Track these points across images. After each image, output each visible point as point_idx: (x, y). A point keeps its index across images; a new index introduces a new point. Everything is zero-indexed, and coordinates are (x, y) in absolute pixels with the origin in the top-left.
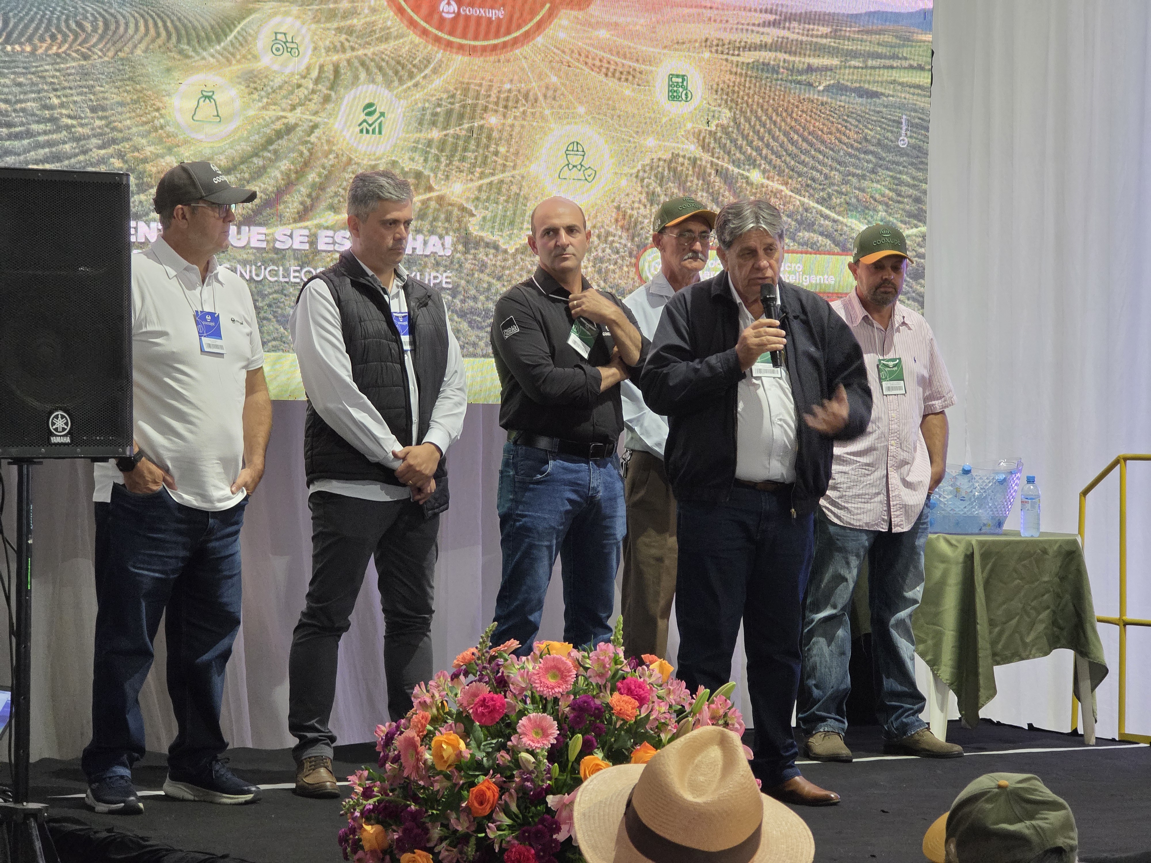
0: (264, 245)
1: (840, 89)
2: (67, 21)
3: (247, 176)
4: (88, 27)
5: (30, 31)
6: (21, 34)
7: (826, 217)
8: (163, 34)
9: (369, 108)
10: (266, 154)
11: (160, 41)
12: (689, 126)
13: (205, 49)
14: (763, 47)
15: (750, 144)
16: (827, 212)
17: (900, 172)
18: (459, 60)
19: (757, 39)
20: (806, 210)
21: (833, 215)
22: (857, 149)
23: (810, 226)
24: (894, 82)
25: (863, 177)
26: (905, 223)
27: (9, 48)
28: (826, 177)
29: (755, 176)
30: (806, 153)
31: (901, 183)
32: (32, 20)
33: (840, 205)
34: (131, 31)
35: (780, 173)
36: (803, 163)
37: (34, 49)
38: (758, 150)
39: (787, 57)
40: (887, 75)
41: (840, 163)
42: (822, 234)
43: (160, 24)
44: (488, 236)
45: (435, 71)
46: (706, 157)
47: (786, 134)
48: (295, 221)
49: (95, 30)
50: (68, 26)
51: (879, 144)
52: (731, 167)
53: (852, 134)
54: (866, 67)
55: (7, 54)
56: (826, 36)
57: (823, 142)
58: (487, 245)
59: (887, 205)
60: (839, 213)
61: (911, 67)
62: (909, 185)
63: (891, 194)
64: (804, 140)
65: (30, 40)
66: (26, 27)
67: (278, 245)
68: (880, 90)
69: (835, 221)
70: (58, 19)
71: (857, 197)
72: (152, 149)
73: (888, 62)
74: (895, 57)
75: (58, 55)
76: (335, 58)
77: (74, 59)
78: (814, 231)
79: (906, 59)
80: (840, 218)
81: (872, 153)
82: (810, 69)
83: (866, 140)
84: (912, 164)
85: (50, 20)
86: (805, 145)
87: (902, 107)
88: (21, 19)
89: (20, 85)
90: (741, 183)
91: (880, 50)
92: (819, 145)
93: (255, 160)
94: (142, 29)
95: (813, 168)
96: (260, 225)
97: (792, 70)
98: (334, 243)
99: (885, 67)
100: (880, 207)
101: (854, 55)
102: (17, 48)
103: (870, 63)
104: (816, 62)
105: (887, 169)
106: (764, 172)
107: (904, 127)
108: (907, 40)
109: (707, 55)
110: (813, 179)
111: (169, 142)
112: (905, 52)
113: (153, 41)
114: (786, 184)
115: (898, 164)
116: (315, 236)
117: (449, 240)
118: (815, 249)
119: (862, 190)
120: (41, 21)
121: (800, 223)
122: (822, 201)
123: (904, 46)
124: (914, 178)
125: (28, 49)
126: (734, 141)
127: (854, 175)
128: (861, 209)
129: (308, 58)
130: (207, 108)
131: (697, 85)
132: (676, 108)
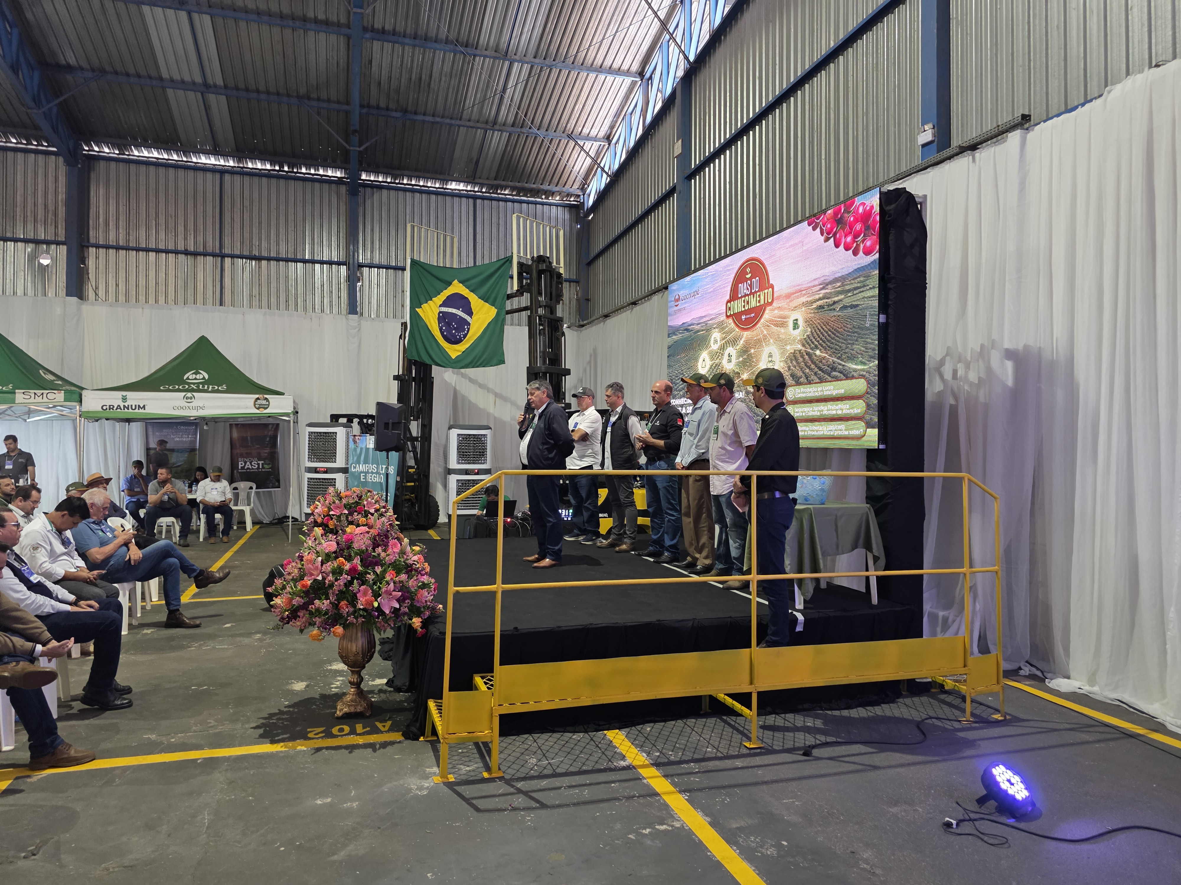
1: (845, 307)
7: (840, 364)
8: (697, 345)
9: (729, 355)
12: (799, 338)
13: (703, 348)
14: (820, 299)
15: (816, 340)
16: (841, 362)
17: (867, 338)
18: (746, 333)
19: (817, 297)
20: (834, 363)
21: (843, 363)
22: (851, 332)
23: (836, 370)
24: (864, 298)
25: (853, 344)
26: (869, 361)
27: (678, 357)
28: (840, 347)
29: (818, 352)
30: (833, 339)
31: (867, 343)
33: (845, 358)
34: (693, 346)
35: (825, 349)
36: (832, 343)
37: (681, 356)
38: (819, 342)
39: (827, 300)
40: (861, 295)
41: (845, 340)
42: (839, 372)
45: (741, 339)
46: (804, 349)
47: (827, 333)
49: (688, 348)
50: (685, 349)
51: (859, 327)
52: (811, 351)
53: (849, 326)
54: (853, 295)
55: (677, 359)
56: (839, 287)
57: (839, 332)
59: (862, 354)
60: (845, 362)
61: (871, 288)
62: (871, 343)
63: (863, 349)
64: (833, 333)
65: (680, 354)
66: (680, 351)
68: (859, 303)
69: (843, 365)
71: (851, 354)
73: (862, 290)
74: (864, 286)
75: (684, 357)
76: (723, 341)
79: (869, 285)
80: (846, 364)
81: (856, 332)
82: (835, 303)
83: (854, 327)
84: (871, 333)
86: (833, 336)
87: (867, 308)
90: (814, 357)
91: (859, 285)
92: (838, 334)
95: (836, 345)
97: (829, 305)
99: (860, 292)
100: (860, 356)
101: (849, 291)
103: (855, 292)
104: (836, 299)
105: (862, 338)
106: (820, 350)
107: (868, 317)
108: (868, 277)
109: (803, 309)
110: (836, 349)
112: (868, 282)
113: (696, 348)
114: (827, 353)
115: (866, 334)
118: (837, 379)
119: (853, 350)
120: (682, 349)
121: (832, 369)
122: (839, 358)
123: (867, 280)
124: (872, 340)
126: (811, 340)
127: (850, 344)
128: (853, 358)
129: (719, 343)
130: (703, 364)
131: (801, 321)
132: (795, 333)
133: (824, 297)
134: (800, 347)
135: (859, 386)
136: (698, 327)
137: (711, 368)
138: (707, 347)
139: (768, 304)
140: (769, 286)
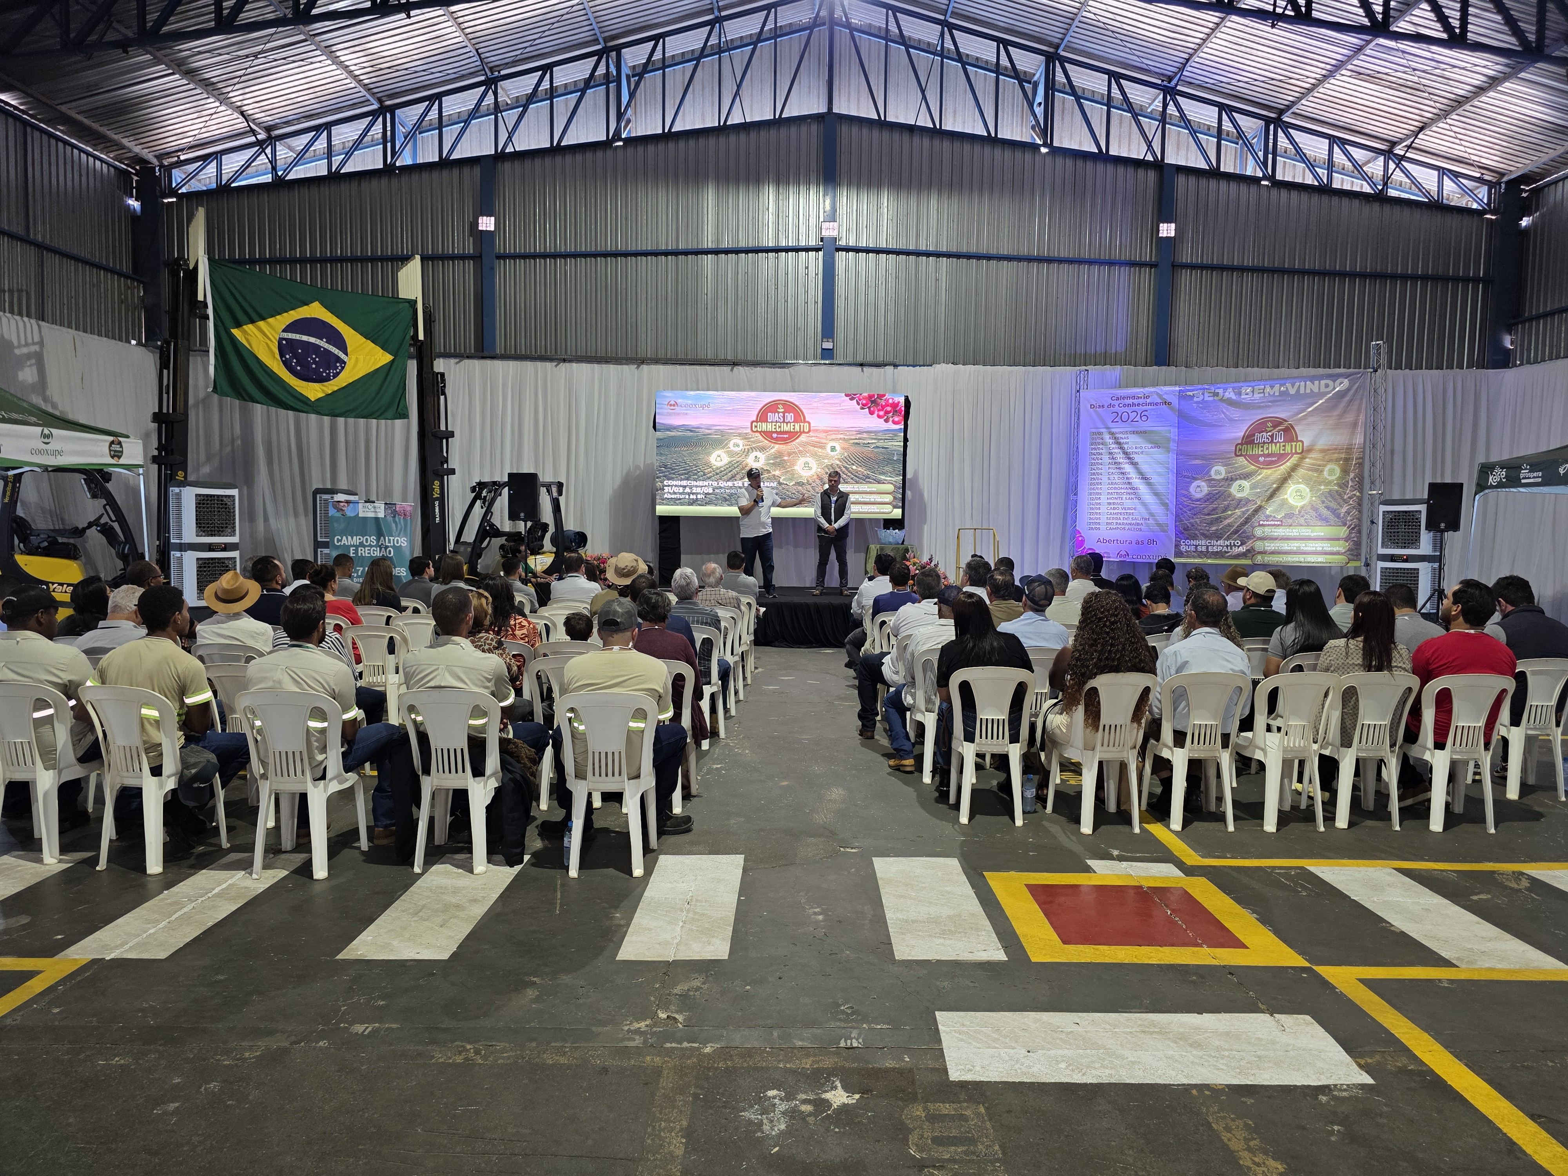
1: (878, 447)
3: (728, 472)
8: (709, 445)
9: (756, 457)
10: (731, 467)
12: (836, 457)
13: (718, 447)
14: (856, 439)
15: (854, 460)
16: (874, 475)
18: (777, 446)
19: (854, 437)
20: (868, 474)
22: (882, 460)
23: (869, 478)
24: (892, 445)
25: (884, 466)
26: (896, 476)
28: (873, 467)
29: (854, 467)
30: (868, 462)
31: (895, 467)
33: (878, 473)
34: (702, 444)
35: (861, 466)
38: (858, 462)
41: (877, 464)
42: (875, 480)
43: (708, 443)
45: (771, 449)
47: (862, 458)
51: (889, 459)
52: (847, 466)
53: (881, 457)
54: (884, 442)
56: (873, 436)
61: (898, 441)
62: (898, 468)
63: (892, 470)
64: (868, 459)
68: (889, 447)
69: (877, 476)
71: (882, 471)
72: (707, 467)
73: (891, 441)
74: (893, 439)
76: (748, 447)
78: (871, 479)
79: (896, 439)
81: (886, 461)
82: (869, 443)
83: (884, 458)
84: (899, 463)
87: (894, 450)
90: (850, 469)
91: (889, 438)
93: (729, 468)
94: (704, 444)
97: (864, 444)
100: (889, 473)
101: (881, 439)
105: (891, 465)
106: (856, 466)
107: (896, 455)
108: (896, 435)
109: (841, 441)
110: (870, 467)
111: (710, 466)
113: (707, 446)
115: (894, 463)
118: (871, 483)
121: (866, 477)
122: (872, 472)
124: (899, 466)
126: (848, 460)
127: (881, 466)
128: (883, 474)
129: (741, 447)
130: (719, 459)
131: (838, 448)
132: (833, 454)
133: (860, 439)
134: (838, 462)
135: (891, 488)
136: (709, 431)
137: (730, 462)
138: (723, 448)
139: (804, 432)
140: (805, 422)
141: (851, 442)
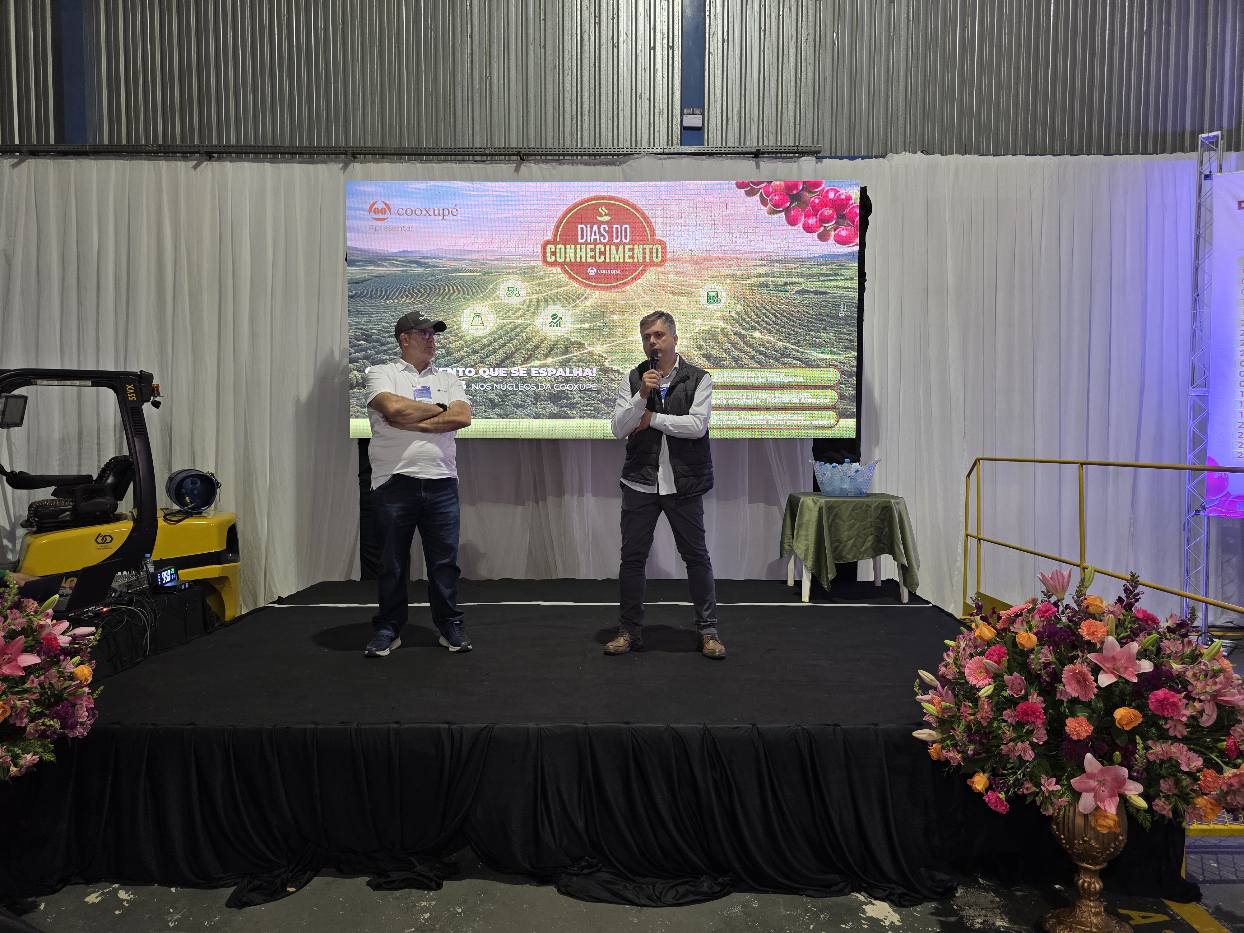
0: (506, 375)
1: (804, 292)
2: (413, 289)
3: (497, 347)
4: (423, 291)
5: (397, 294)
6: (393, 295)
7: (798, 351)
8: (457, 292)
9: (554, 316)
10: (505, 338)
11: (455, 294)
12: (719, 314)
13: (476, 296)
14: (760, 276)
15: (753, 320)
16: (798, 349)
17: (840, 328)
18: (597, 294)
19: (756, 272)
20: (786, 348)
21: (802, 350)
22: (815, 319)
23: (788, 356)
24: (836, 287)
25: (819, 332)
26: (844, 352)
27: (388, 302)
28: (797, 332)
29: (757, 334)
30: (785, 322)
31: (841, 333)
32: (397, 290)
33: (805, 345)
34: (442, 291)
35: (770, 332)
36: (783, 327)
37: (399, 301)
38: (758, 322)
39: (773, 279)
40: (831, 284)
41: (804, 326)
42: (794, 359)
43: (455, 287)
44: (615, 368)
45: (586, 299)
46: (729, 327)
47: (773, 314)
48: (520, 365)
49: (425, 292)
50: (413, 291)
51: (827, 316)
52: (743, 331)
53: (812, 312)
54: (819, 281)
55: (387, 304)
57: (795, 317)
58: (615, 371)
59: (833, 344)
60: (805, 349)
61: (846, 279)
62: (845, 334)
63: (835, 338)
64: (784, 316)
65: (397, 298)
66: (395, 293)
67: (512, 375)
68: (828, 291)
69: (802, 353)
70: (409, 289)
71: (815, 342)
72: (453, 338)
73: (832, 278)
74: (837, 275)
75: (409, 303)
76: (536, 296)
77: (417, 304)
78: (791, 358)
79: (842, 275)
80: (806, 351)
81: (823, 320)
82: (786, 284)
83: (820, 314)
84: (847, 324)
85: (405, 290)
86: (784, 319)
87: (840, 298)
88: (393, 290)
89: (393, 316)
90: (749, 338)
91: (828, 272)
93: (500, 340)
94: (447, 290)
95: (789, 329)
96: (504, 367)
97: (776, 285)
98: (539, 373)
99: (830, 280)
101: (813, 275)
102: (392, 301)
103: (822, 279)
104: (789, 280)
105: (833, 327)
106: (761, 332)
107: (842, 307)
108: (843, 267)
109: (729, 282)
110: (789, 334)
111: (460, 335)
112: (842, 272)
113: (452, 294)
114: (774, 337)
115: (839, 324)
116: (531, 371)
117: (594, 370)
118: (791, 366)
119: (819, 338)
120: (401, 290)
121: (782, 354)
122: (794, 344)
123: (841, 269)
124: (848, 331)
125: (396, 301)
126: (744, 319)
127: (813, 331)
128: (818, 346)
129: (524, 297)
130: (477, 320)
131: (723, 296)
132: (712, 307)
133: (768, 275)
134: (722, 324)
136: (457, 265)
137: (501, 327)
138: (486, 298)
139: (653, 264)
140: (655, 242)
141: (752, 281)
